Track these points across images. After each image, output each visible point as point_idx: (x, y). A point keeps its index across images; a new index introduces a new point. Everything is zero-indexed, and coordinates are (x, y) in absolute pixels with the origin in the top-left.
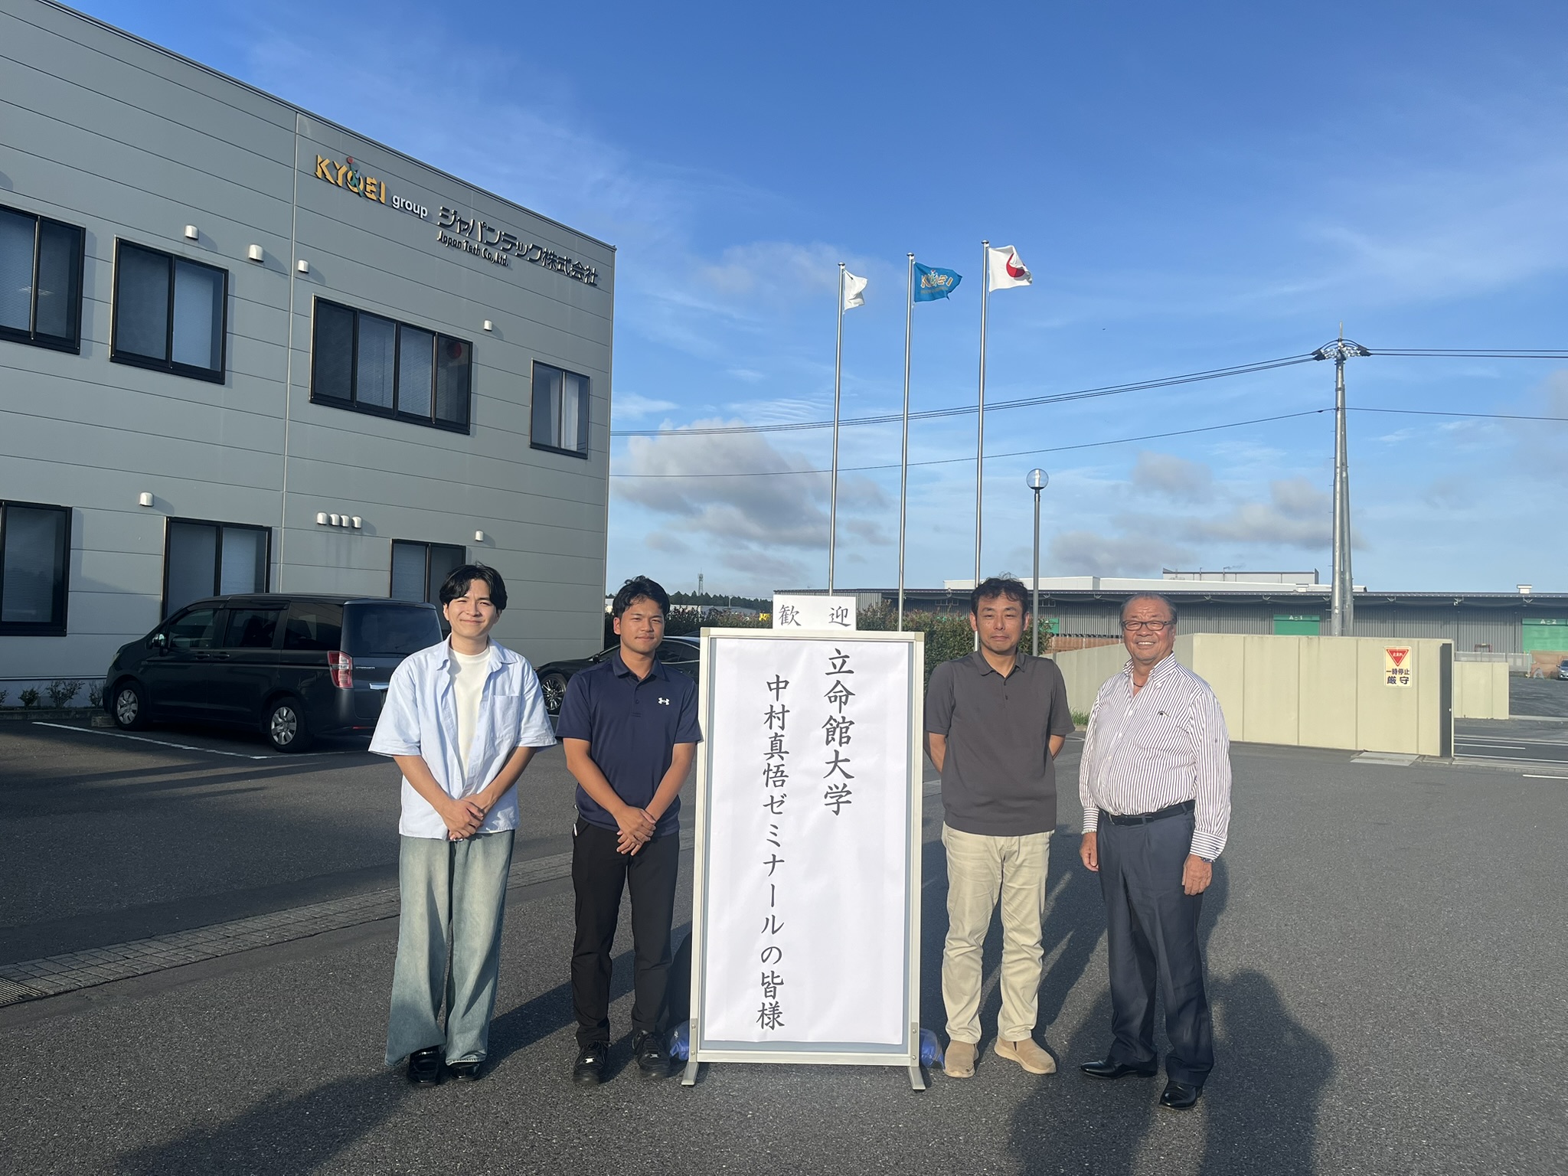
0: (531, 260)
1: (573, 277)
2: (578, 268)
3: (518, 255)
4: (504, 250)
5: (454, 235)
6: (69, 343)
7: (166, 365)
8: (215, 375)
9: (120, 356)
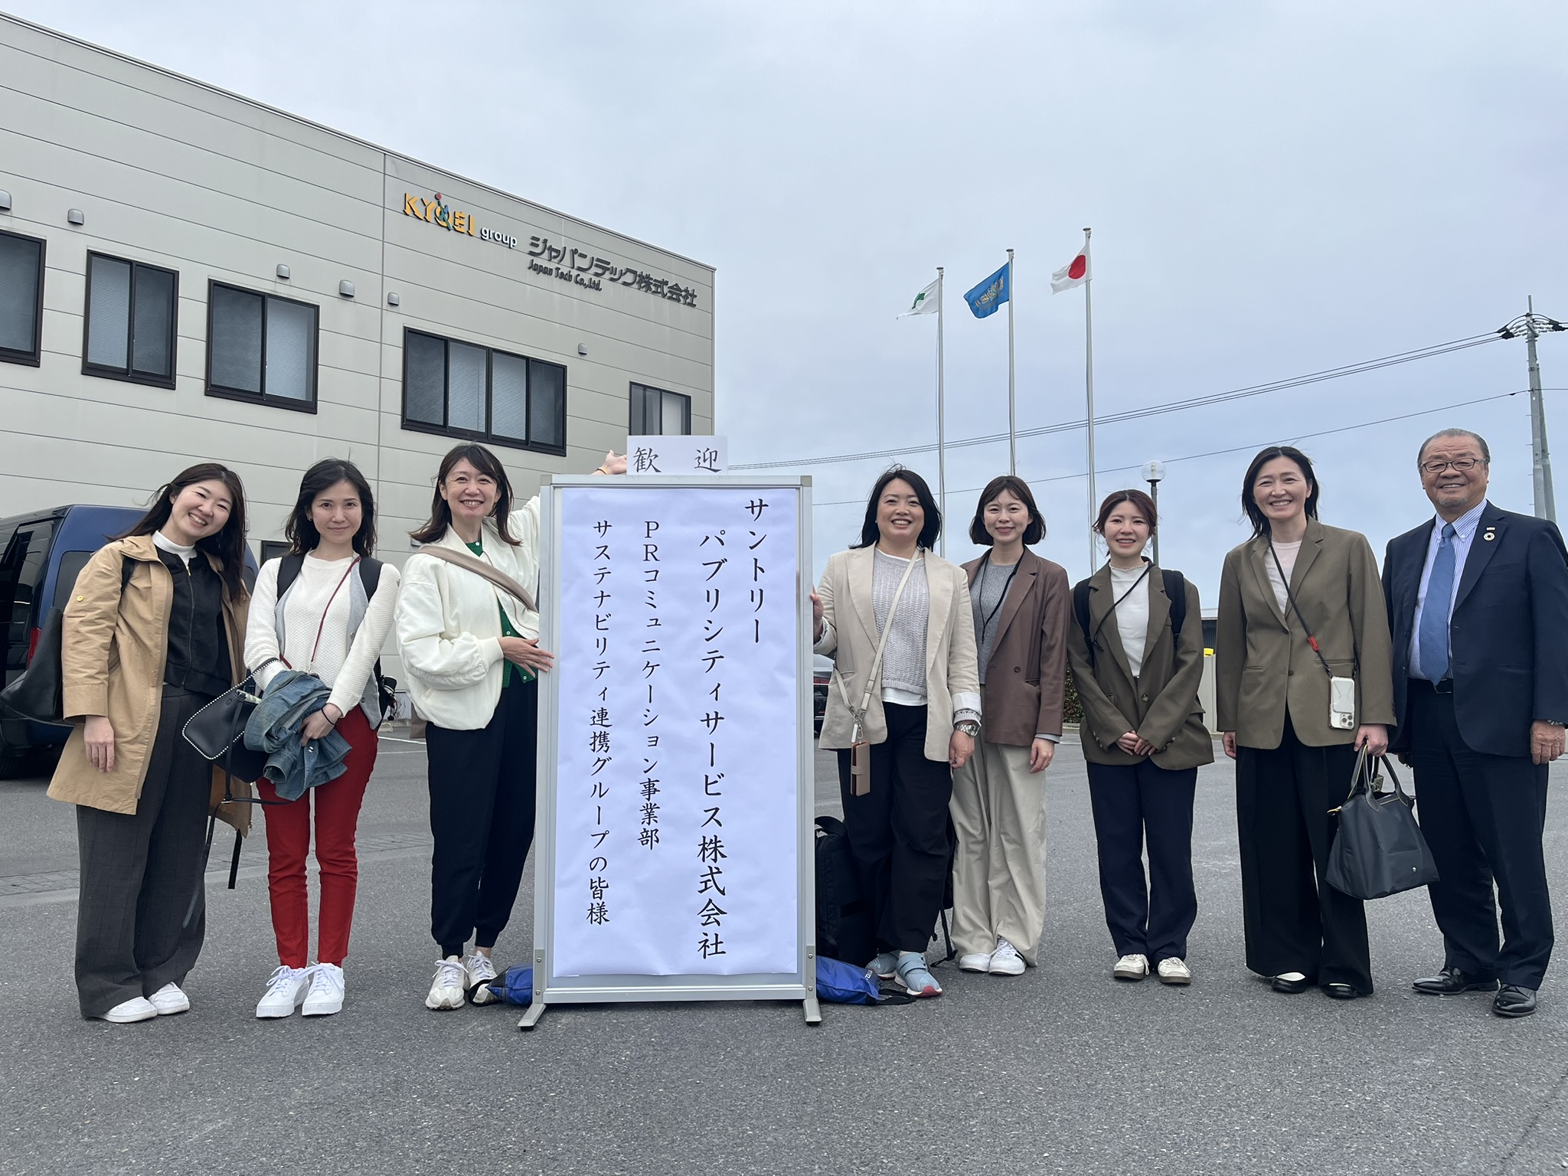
0: (625, 284)
1: (670, 298)
2: (675, 289)
3: (612, 280)
4: (596, 274)
5: (542, 261)
6: (166, 379)
7: (260, 398)
8: (309, 407)
9: (213, 390)
